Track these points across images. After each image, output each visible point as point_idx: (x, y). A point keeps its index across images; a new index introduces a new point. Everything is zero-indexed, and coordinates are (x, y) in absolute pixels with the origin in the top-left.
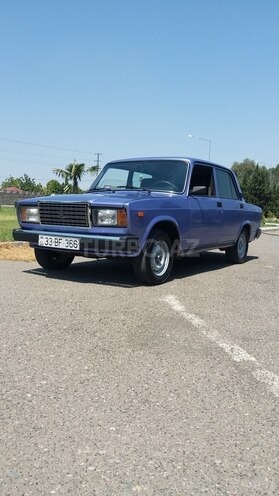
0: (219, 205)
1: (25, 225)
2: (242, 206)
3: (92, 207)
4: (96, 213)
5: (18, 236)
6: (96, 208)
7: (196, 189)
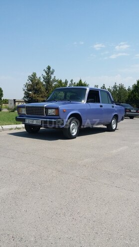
0: (101, 106)
1: (21, 115)
2: (113, 107)
3: (45, 108)
4: (47, 110)
5: (17, 119)
6: (47, 108)
7: (90, 100)
